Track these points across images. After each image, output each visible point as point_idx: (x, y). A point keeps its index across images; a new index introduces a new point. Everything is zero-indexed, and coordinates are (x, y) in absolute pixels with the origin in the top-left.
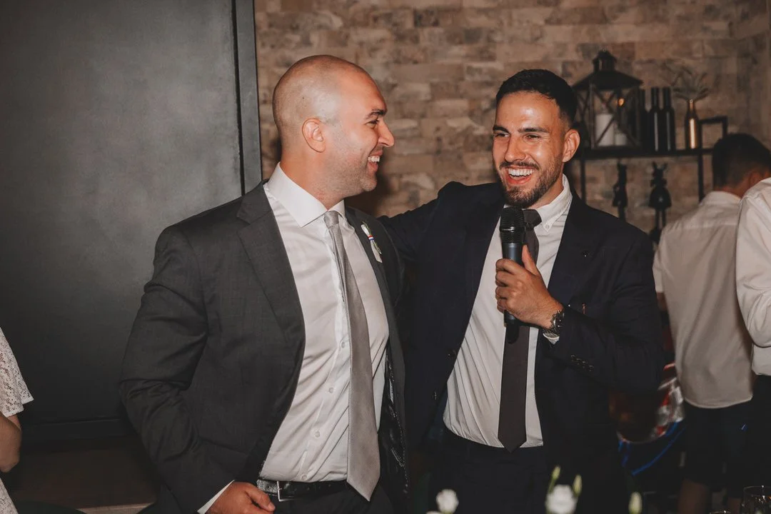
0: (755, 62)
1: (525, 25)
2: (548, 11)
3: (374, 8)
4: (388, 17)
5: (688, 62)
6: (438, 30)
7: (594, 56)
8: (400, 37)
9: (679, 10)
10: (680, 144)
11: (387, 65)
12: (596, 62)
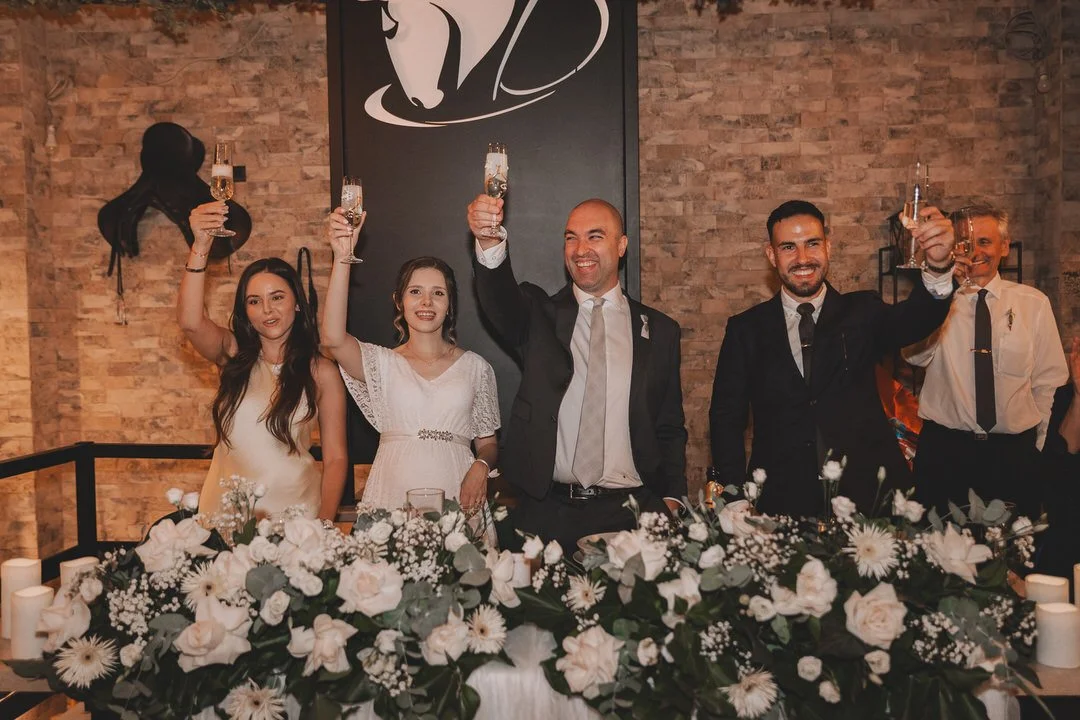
0: (1049, 197)
1: (851, 168)
2: (871, 157)
3: (730, 156)
4: (741, 162)
5: (992, 198)
6: (779, 172)
8: (749, 178)
9: (985, 156)
11: (738, 199)
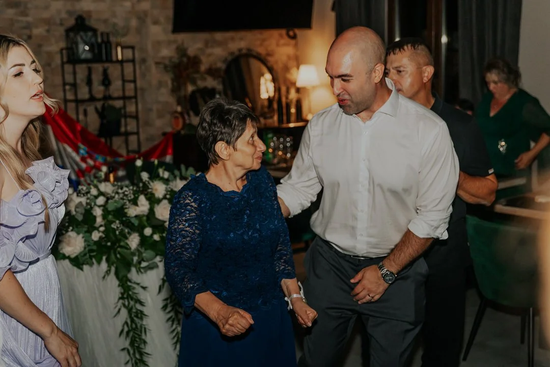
0: (144, 22)
7: (75, 16)
10: (114, 59)
12: (77, 19)
